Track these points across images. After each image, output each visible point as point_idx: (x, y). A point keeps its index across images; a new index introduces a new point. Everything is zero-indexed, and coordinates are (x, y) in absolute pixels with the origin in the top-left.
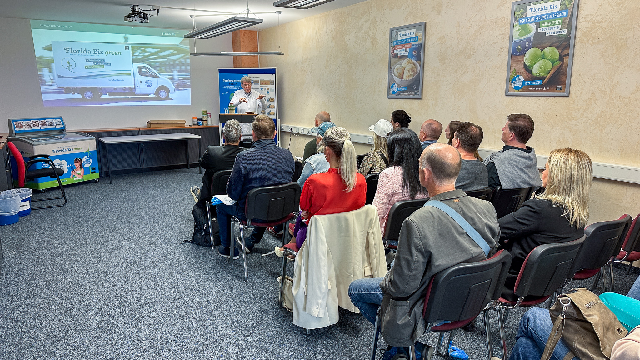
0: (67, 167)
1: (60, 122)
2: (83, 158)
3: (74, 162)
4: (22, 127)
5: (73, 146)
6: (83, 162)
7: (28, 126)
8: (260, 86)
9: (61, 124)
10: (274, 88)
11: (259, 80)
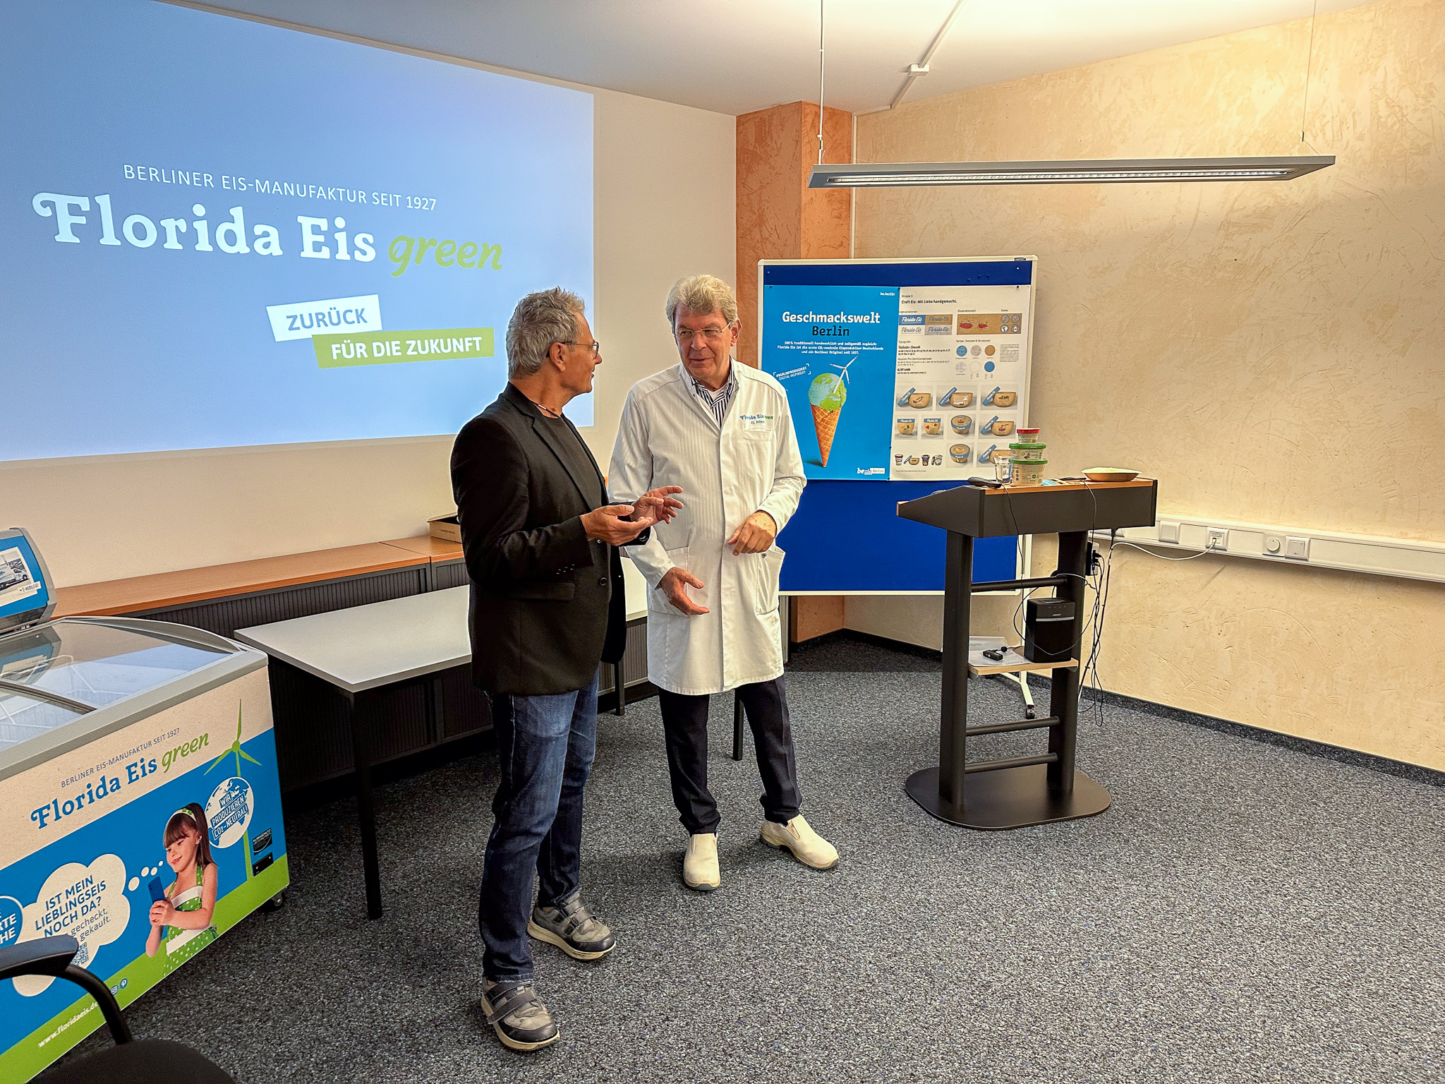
1: (17, 566)
2: (211, 800)
3: (165, 840)
5: (157, 741)
6: (210, 826)
8: (954, 339)
10: (1017, 346)
11: (953, 311)
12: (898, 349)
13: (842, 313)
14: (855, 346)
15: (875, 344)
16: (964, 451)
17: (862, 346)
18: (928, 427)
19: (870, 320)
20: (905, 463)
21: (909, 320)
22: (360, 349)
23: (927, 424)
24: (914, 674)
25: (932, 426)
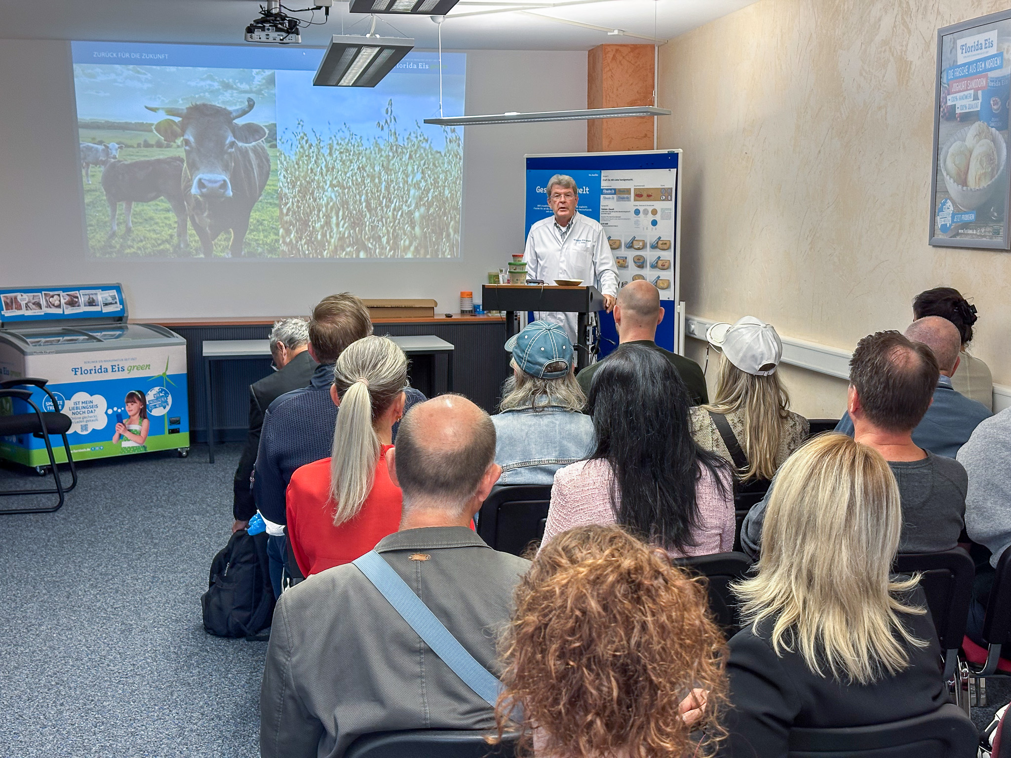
0: (106, 413)
1: (114, 298)
2: (149, 392)
3: (125, 400)
4: (19, 307)
5: (126, 360)
6: (147, 403)
7: (34, 307)
8: (632, 204)
9: (116, 303)
10: (667, 209)
11: (630, 185)
21: (607, 192)
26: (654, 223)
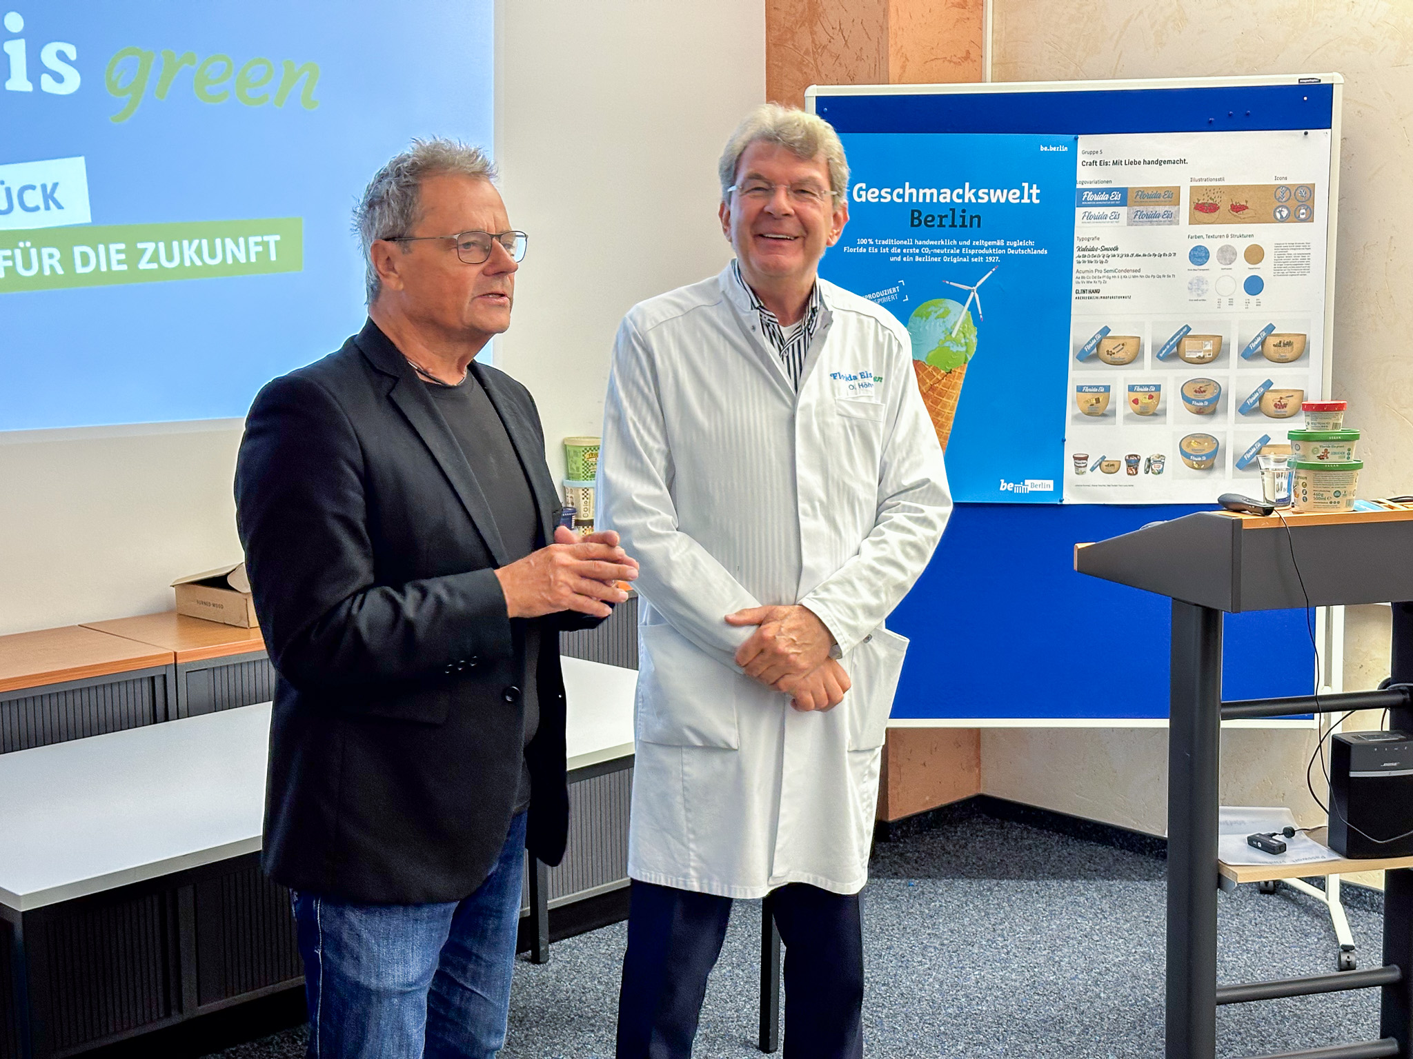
8: (1183, 233)
10: (1307, 246)
11: (1181, 179)
12: (1076, 253)
13: (967, 185)
14: (992, 247)
15: (1031, 243)
16: (1207, 448)
17: (1005, 247)
18: (1136, 401)
19: (1022, 197)
20: (1093, 469)
21: (1097, 198)
22: (50, 260)
23: (1134, 396)
24: (1117, 885)
25: (1144, 399)
26: (1254, 286)
